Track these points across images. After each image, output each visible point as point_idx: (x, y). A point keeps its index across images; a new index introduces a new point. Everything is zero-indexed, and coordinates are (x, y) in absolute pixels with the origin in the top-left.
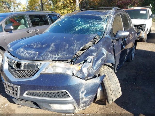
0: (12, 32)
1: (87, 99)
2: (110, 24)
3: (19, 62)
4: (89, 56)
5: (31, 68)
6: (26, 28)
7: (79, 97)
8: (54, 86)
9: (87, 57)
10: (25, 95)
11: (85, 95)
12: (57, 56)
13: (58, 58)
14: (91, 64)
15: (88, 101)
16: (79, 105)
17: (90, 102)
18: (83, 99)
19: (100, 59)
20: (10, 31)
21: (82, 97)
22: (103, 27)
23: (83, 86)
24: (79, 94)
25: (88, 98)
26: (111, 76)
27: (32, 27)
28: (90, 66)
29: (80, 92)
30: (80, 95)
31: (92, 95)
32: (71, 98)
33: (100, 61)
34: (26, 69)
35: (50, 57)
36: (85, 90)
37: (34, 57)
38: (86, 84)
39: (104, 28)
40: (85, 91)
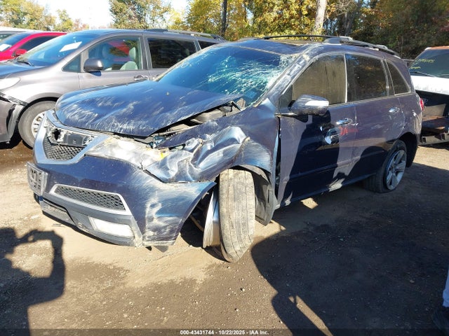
0: (100, 75)
1: (162, 224)
2: (289, 78)
3: (59, 129)
4: (194, 139)
5: (74, 142)
6: (137, 68)
7: (145, 213)
8: (99, 182)
9: (188, 139)
10: (52, 192)
11: (158, 212)
12: (125, 126)
13: (125, 130)
14: (192, 155)
15: (165, 227)
16: (143, 232)
17: (172, 231)
18: (151, 219)
19: (222, 150)
20: (97, 72)
21: (150, 215)
22: (266, 83)
23: (157, 193)
24: (144, 208)
25: (166, 222)
26: (241, 193)
27: (150, 68)
28: (189, 158)
29: (148, 205)
30: (148, 210)
31: (176, 218)
32: (127, 212)
33: (218, 154)
34: (66, 144)
35: (113, 125)
36: (159, 202)
37: (85, 122)
38: (162, 191)
39: (269, 85)
40: (160, 204)
